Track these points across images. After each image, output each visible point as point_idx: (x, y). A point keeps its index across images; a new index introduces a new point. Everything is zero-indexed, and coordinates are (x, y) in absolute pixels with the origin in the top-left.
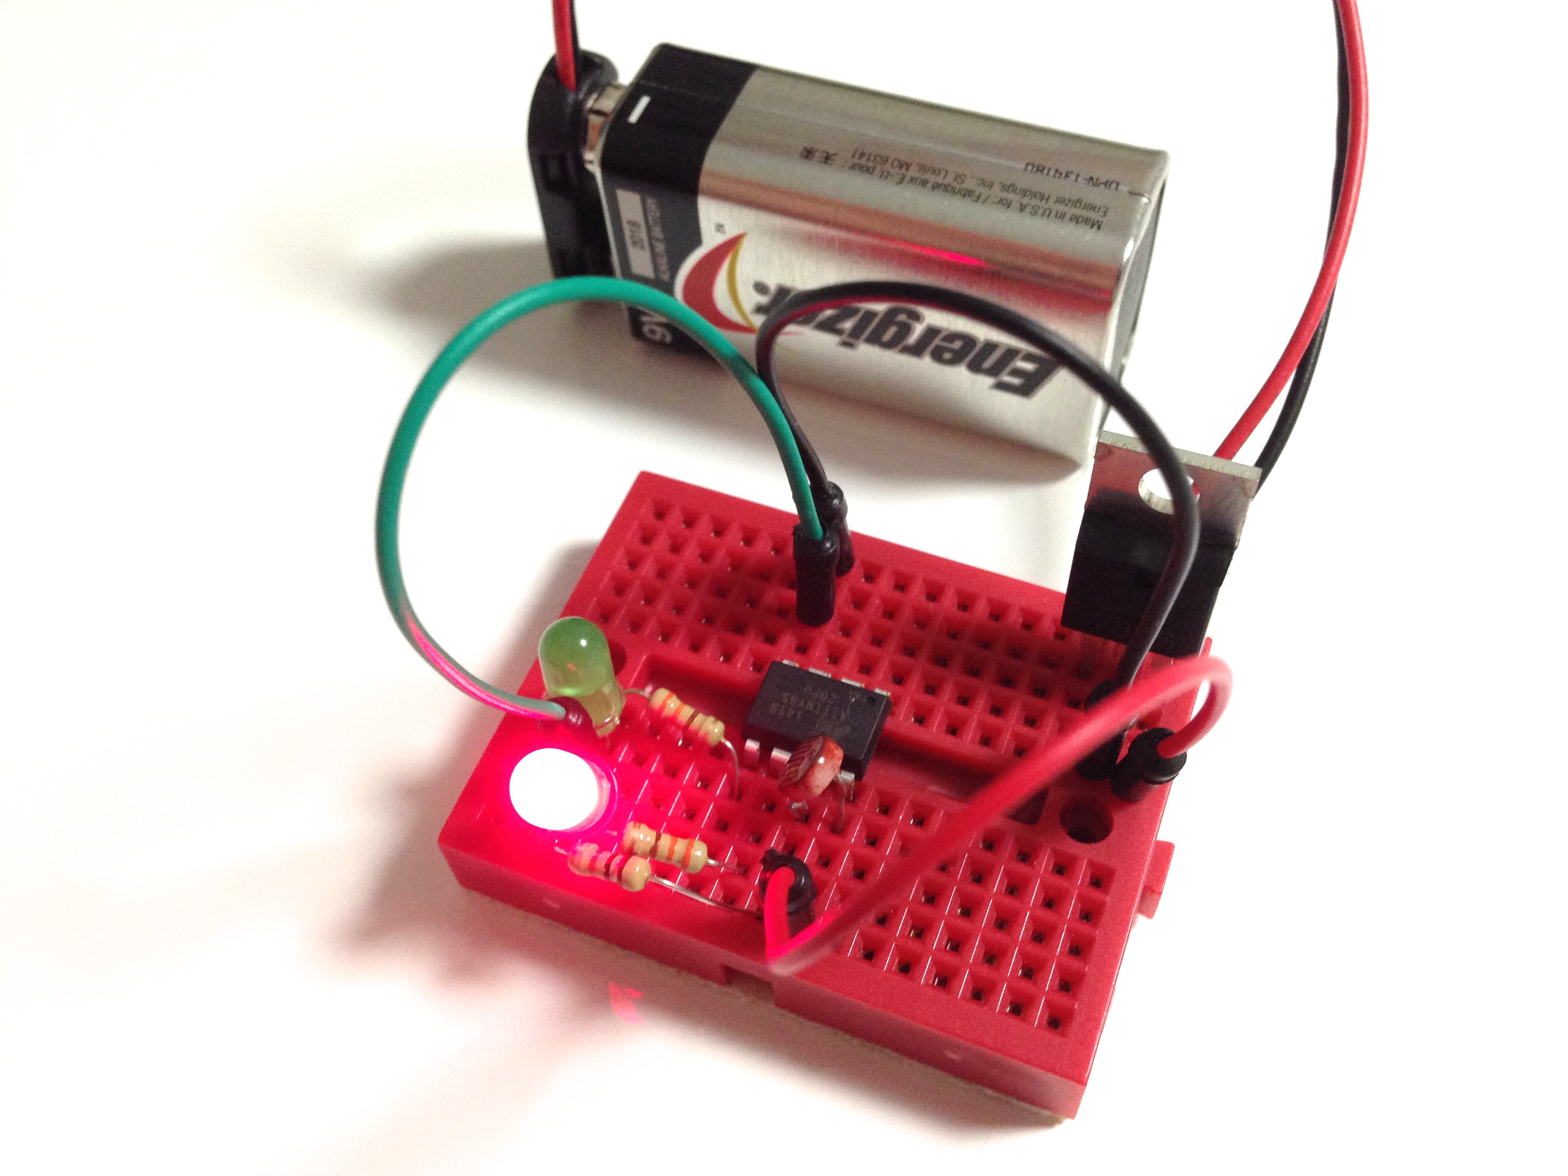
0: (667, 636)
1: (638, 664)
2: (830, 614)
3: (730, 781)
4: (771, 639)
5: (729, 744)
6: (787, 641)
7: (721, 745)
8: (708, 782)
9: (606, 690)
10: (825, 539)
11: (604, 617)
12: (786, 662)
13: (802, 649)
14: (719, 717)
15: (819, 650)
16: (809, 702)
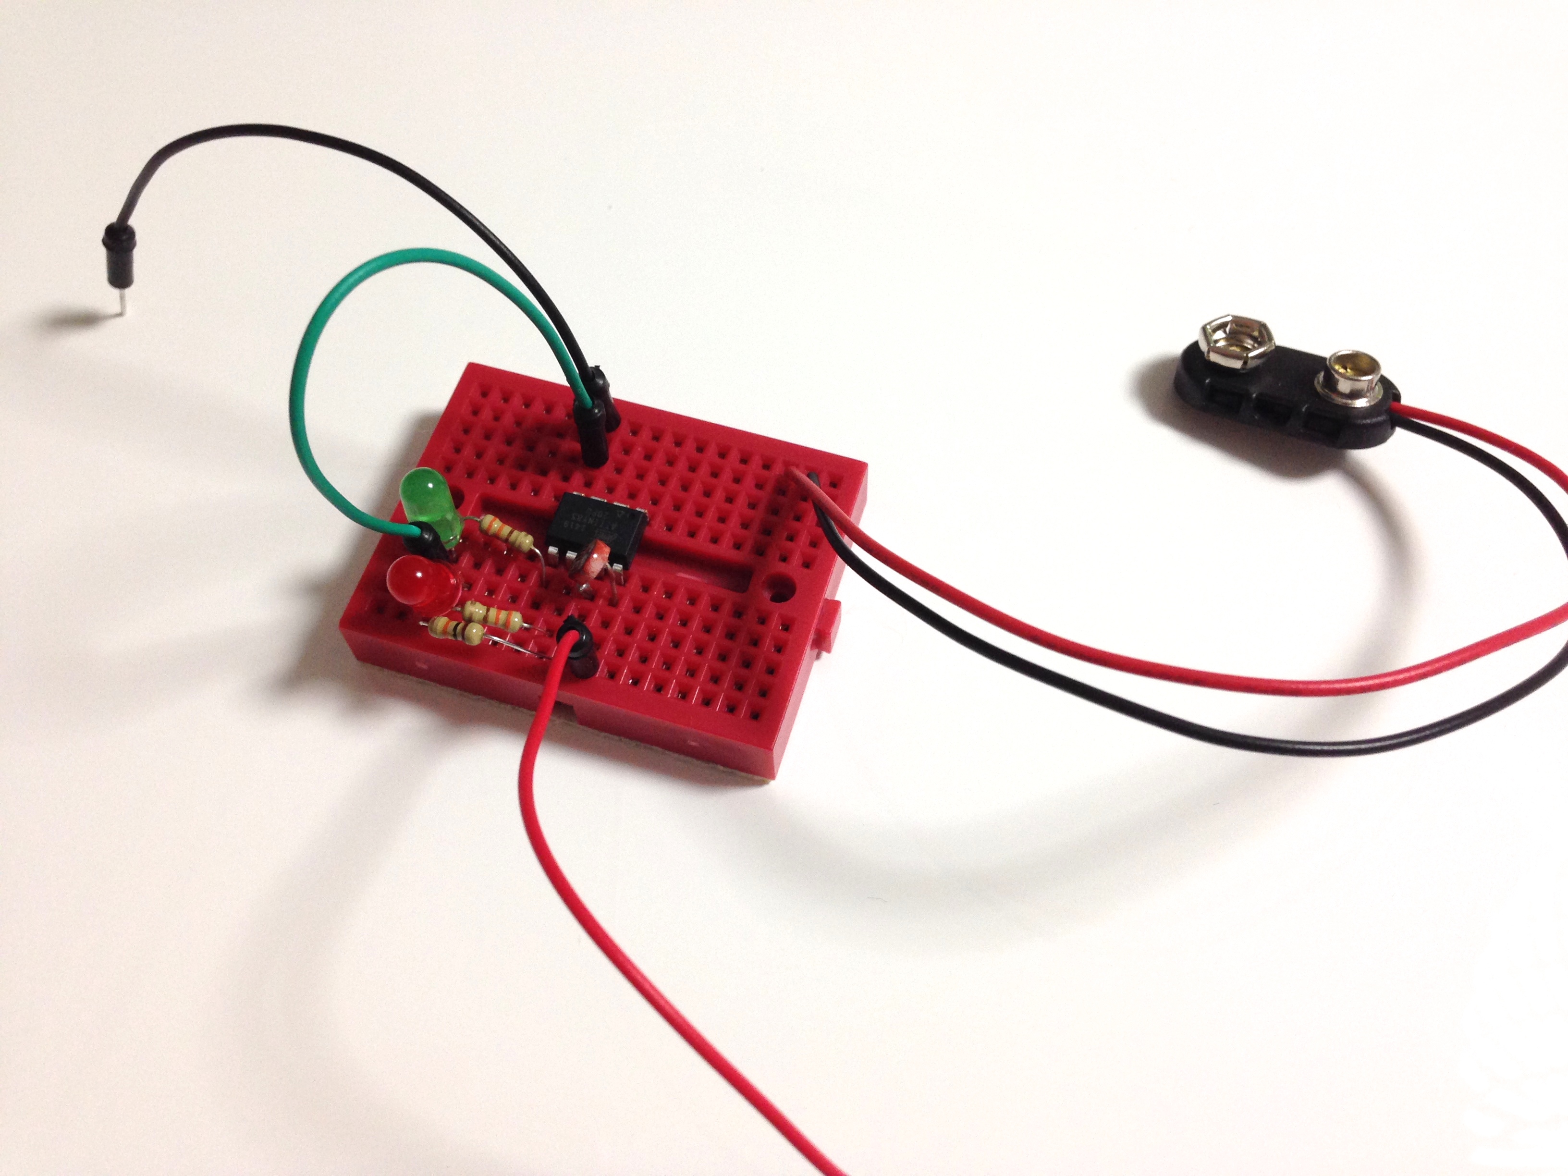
0: (493, 481)
1: (473, 499)
2: (607, 459)
3: (540, 575)
4: (566, 478)
5: (538, 551)
6: (578, 478)
7: (532, 551)
8: (524, 577)
9: (449, 516)
10: (593, 407)
11: (447, 469)
12: (575, 493)
13: (588, 484)
14: (529, 532)
15: (600, 484)
16: (590, 519)
